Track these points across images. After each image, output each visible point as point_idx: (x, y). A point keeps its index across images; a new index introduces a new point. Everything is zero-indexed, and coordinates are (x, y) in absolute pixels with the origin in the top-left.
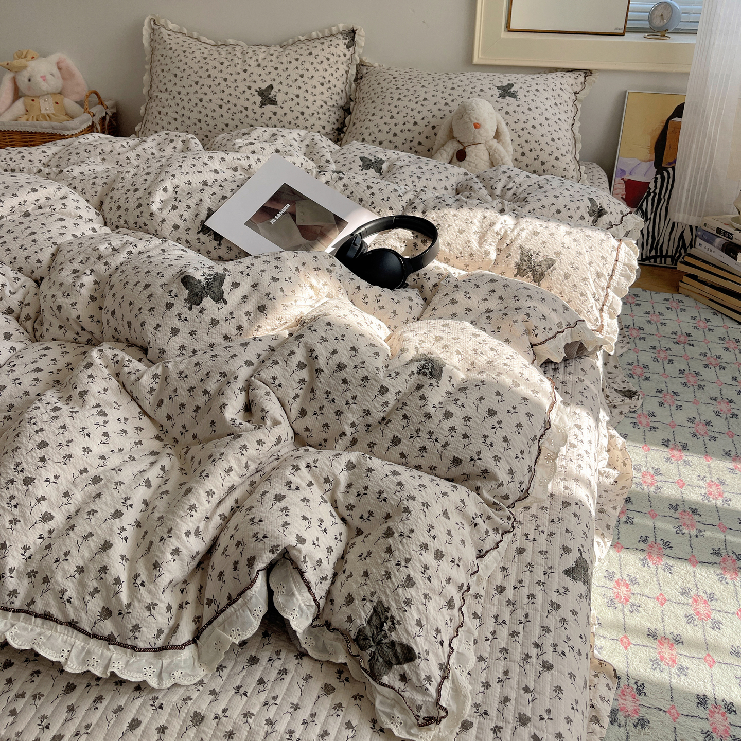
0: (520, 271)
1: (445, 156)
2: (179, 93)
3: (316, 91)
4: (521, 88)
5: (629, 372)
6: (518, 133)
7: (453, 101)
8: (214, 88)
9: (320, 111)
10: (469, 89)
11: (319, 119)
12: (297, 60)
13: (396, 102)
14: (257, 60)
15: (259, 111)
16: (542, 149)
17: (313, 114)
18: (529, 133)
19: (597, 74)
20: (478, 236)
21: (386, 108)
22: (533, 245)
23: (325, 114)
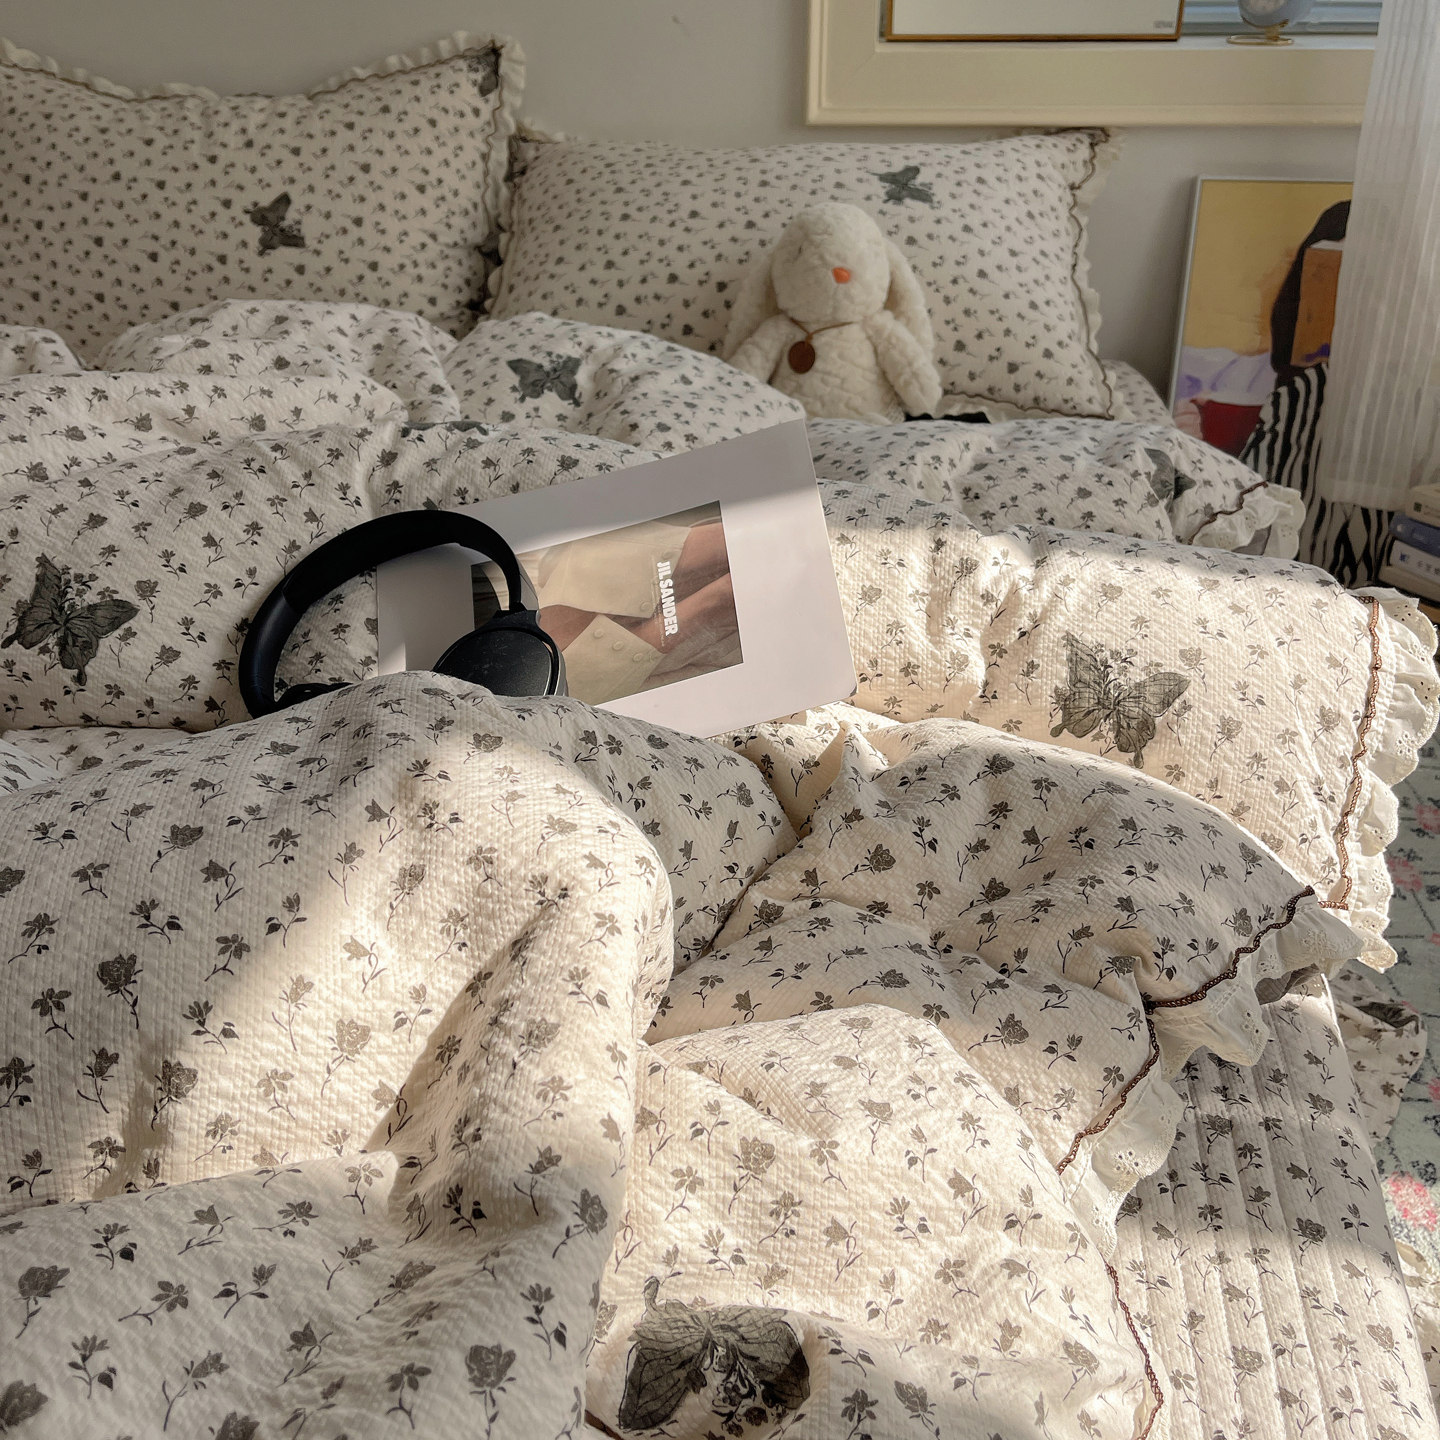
0: (1073, 719)
1: (757, 359)
2: (39, 225)
3: (408, 208)
6: (943, 292)
7: (766, 215)
8: (131, 208)
9: (421, 257)
10: (806, 182)
11: (420, 279)
12: (350, 126)
13: (617, 226)
14: (244, 131)
15: (258, 264)
16: (1008, 332)
17: (402, 267)
18: (972, 291)
19: (1120, 138)
20: (923, 606)
21: (594, 241)
22: (1108, 630)
23: (433, 266)
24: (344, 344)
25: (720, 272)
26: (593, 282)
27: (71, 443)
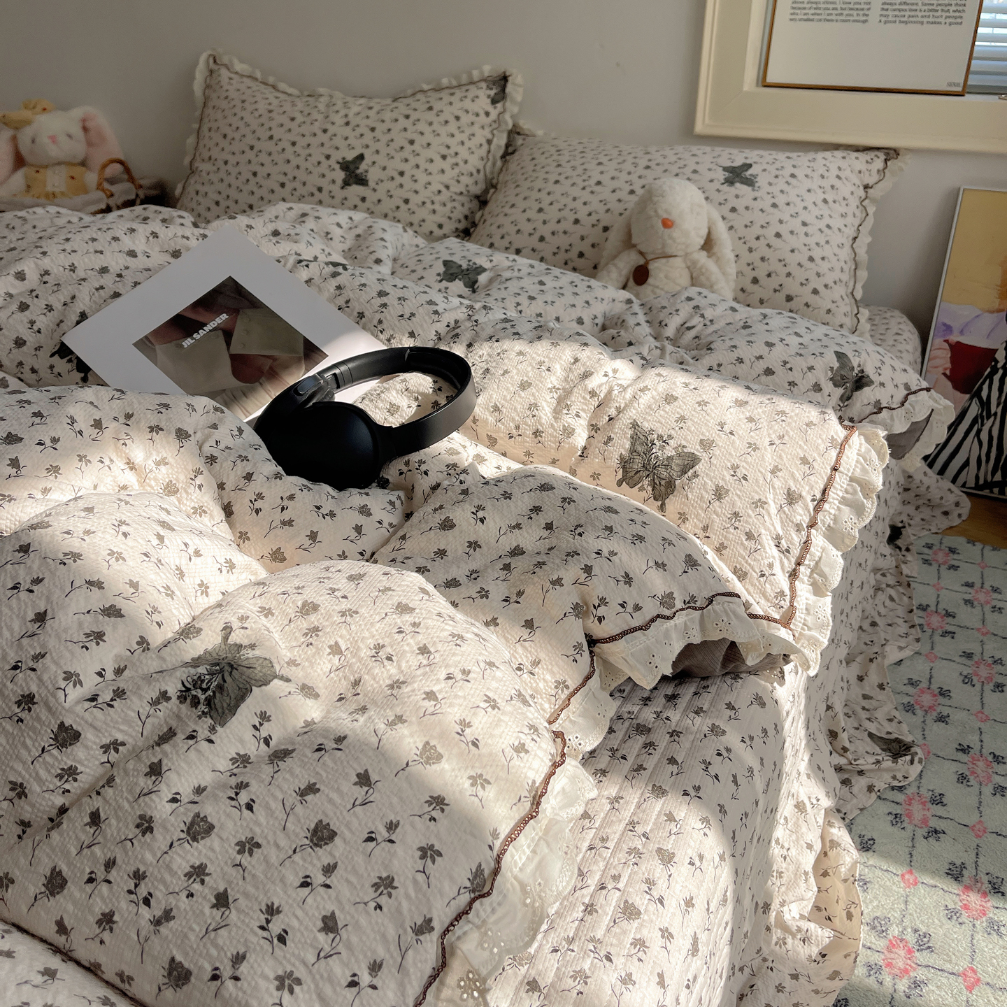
0: (629, 474)
1: (614, 275)
2: (226, 163)
3: (434, 168)
4: (764, 170)
5: (906, 700)
6: (748, 245)
8: (275, 157)
9: (437, 199)
10: (674, 169)
11: (434, 211)
12: (407, 117)
13: (550, 186)
14: (346, 116)
15: (340, 194)
16: (789, 274)
17: (424, 203)
18: (768, 245)
19: (908, 157)
20: (556, 396)
21: (535, 195)
22: (659, 422)
23: (445, 205)
25: (606, 220)
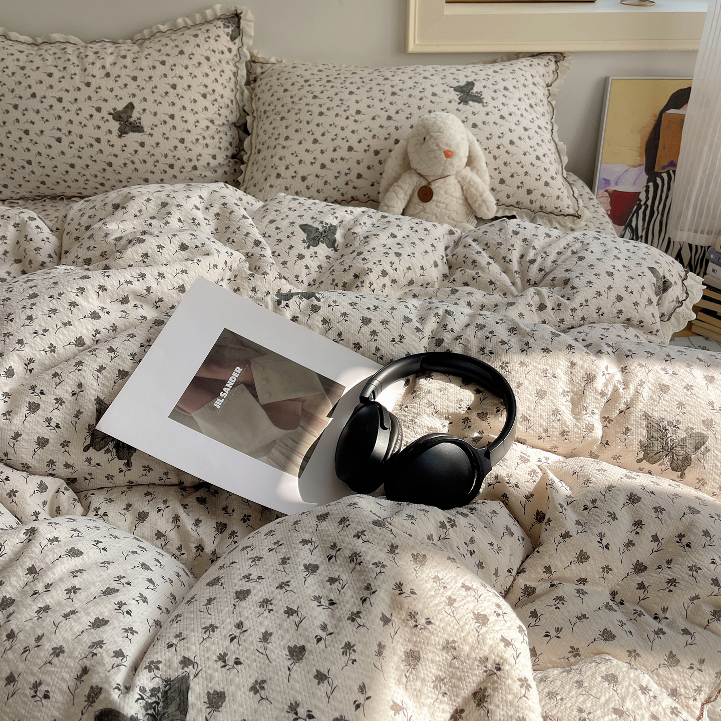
1: (401, 194)
3: (198, 107)
6: (493, 153)
7: (397, 112)
9: (206, 134)
10: (416, 93)
11: (207, 145)
12: (163, 63)
13: (317, 119)
14: (104, 67)
15: (118, 142)
16: (526, 173)
17: (197, 140)
18: (507, 152)
20: (569, 399)
21: (305, 128)
22: (665, 410)
24: (200, 215)
25: (375, 145)
26: (307, 151)
27: (94, 321)
